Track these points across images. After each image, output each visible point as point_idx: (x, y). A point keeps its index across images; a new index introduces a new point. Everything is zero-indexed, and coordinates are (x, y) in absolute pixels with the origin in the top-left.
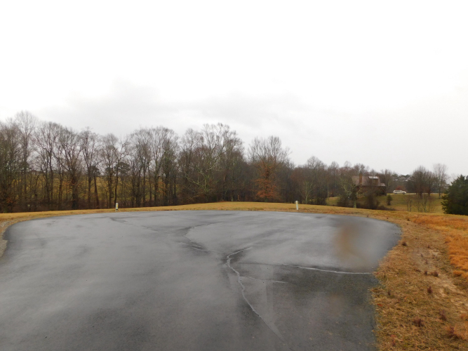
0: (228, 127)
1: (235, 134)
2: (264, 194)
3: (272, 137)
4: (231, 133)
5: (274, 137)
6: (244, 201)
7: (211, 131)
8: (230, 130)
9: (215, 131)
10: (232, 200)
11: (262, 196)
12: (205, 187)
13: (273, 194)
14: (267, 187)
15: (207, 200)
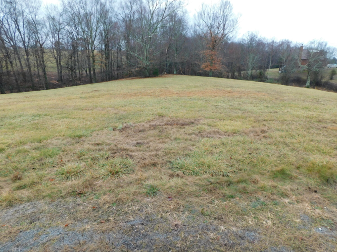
10: (175, 73)
11: (208, 69)
12: (145, 59)
13: (218, 67)
14: (213, 59)
15: (148, 74)
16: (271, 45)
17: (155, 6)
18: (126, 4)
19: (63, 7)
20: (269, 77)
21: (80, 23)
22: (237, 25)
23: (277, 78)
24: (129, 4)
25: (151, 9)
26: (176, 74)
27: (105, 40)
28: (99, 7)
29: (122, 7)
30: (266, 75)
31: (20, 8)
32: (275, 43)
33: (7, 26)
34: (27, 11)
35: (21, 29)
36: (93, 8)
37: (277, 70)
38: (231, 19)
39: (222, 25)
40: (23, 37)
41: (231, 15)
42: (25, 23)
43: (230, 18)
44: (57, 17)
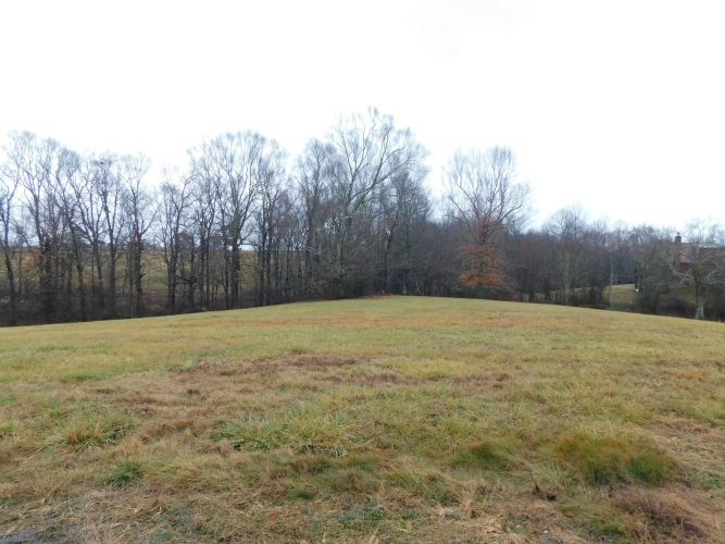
0: (391, 118)
1: (408, 133)
2: (477, 279)
3: (496, 150)
4: (399, 133)
5: (500, 148)
6: (429, 294)
7: (350, 126)
8: (398, 126)
9: (360, 125)
10: (405, 292)
11: (472, 284)
12: (338, 262)
13: (497, 278)
14: (482, 263)
15: (342, 293)
16: (616, 236)
17: (359, 160)
18: (308, 159)
19: (192, 168)
20: (612, 300)
21: (219, 195)
22: (529, 195)
23: (630, 302)
24: (315, 160)
25: (353, 166)
26: (408, 294)
27: (264, 225)
28: (255, 165)
29: (301, 166)
30: (606, 297)
31: (115, 174)
32: (624, 232)
33: (88, 204)
34: (126, 177)
35: (111, 208)
36: (245, 168)
37: (630, 287)
38: (515, 183)
39: (498, 196)
40: (111, 222)
41: (516, 176)
42: (119, 196)
43: (513, 182)
44: (180, 187)
